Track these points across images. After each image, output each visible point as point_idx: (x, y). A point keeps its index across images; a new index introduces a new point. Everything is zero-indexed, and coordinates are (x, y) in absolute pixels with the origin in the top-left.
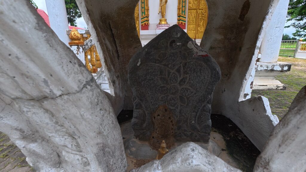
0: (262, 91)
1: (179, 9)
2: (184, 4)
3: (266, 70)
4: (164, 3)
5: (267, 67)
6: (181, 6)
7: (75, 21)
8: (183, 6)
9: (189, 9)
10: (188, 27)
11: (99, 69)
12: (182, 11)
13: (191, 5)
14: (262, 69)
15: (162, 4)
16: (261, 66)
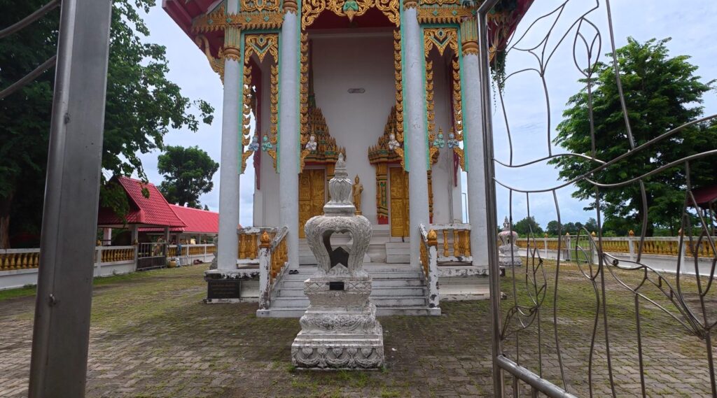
0: (470, 303)
1: (378, 198)
2: (384, 193)
3: (477, 275)
4: (358, 193)
5: (478, 272)
6: (380, 196)
7: (197, 197)
8: (383, 196)
9: (392, 199)
10: (392, 221)
11: (278, 274)
12: (383, 202)
13: (394, 194)
14: (472, 273)
15: (356, 194)
16: (471, 270)
